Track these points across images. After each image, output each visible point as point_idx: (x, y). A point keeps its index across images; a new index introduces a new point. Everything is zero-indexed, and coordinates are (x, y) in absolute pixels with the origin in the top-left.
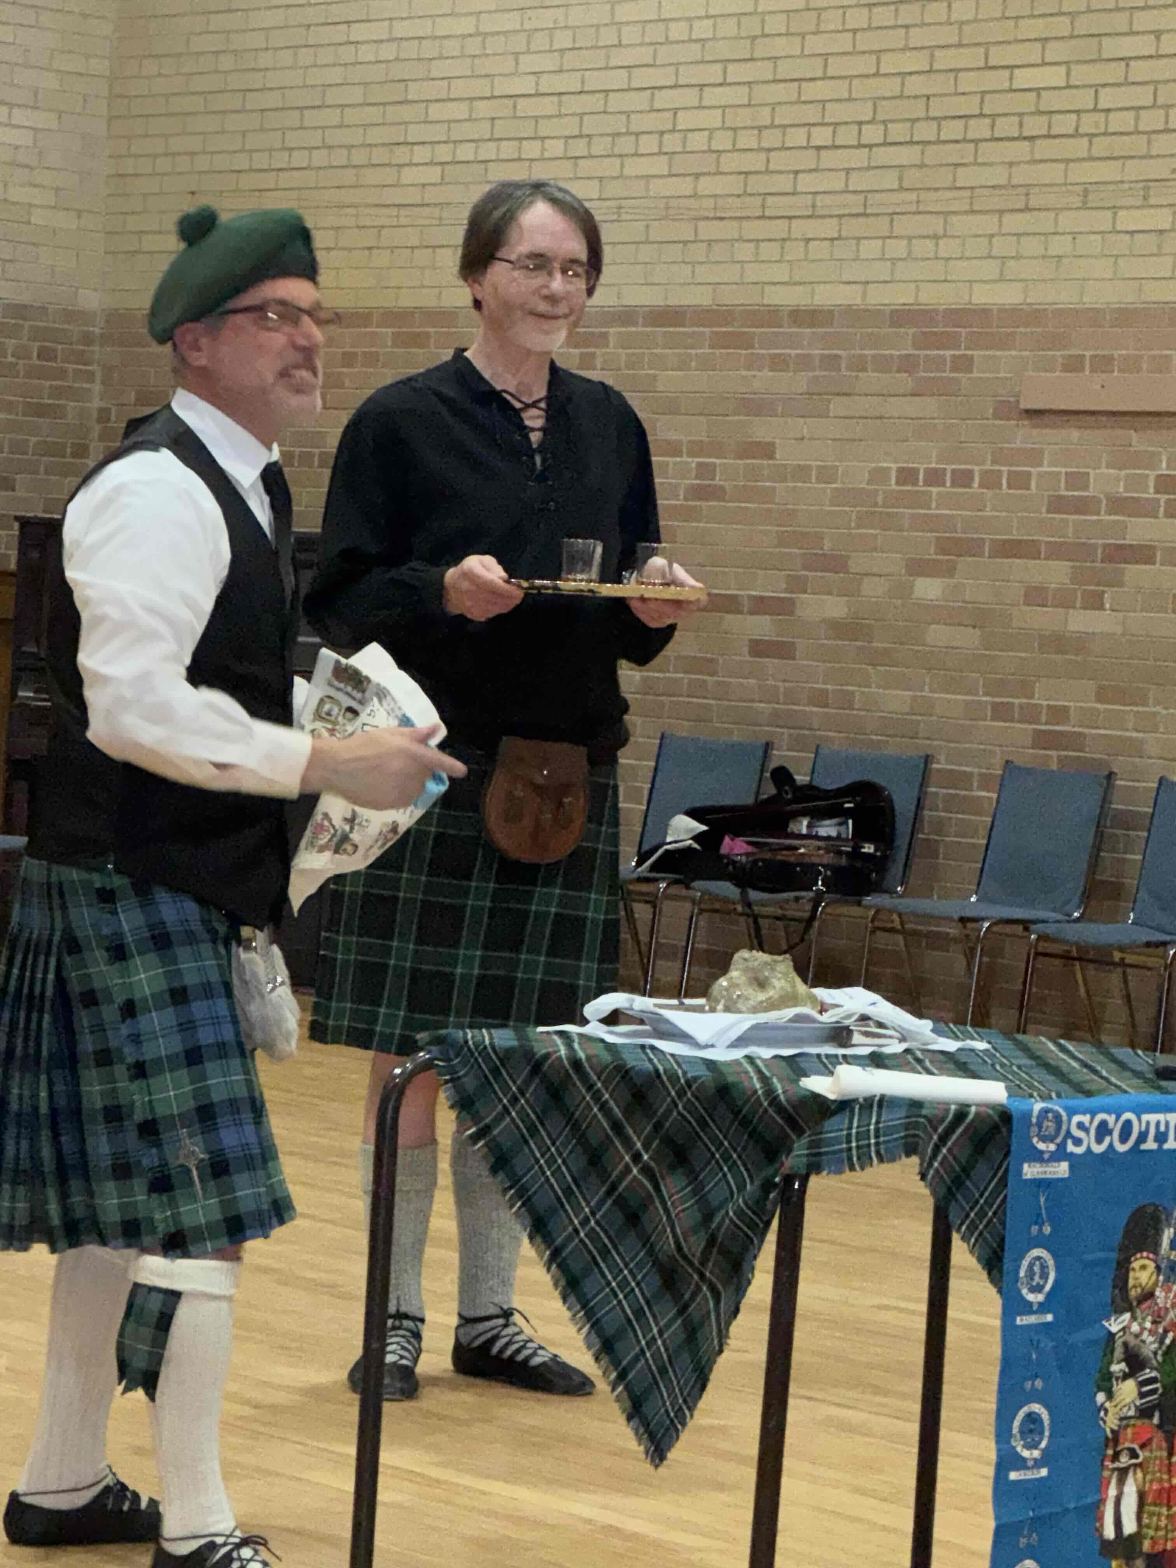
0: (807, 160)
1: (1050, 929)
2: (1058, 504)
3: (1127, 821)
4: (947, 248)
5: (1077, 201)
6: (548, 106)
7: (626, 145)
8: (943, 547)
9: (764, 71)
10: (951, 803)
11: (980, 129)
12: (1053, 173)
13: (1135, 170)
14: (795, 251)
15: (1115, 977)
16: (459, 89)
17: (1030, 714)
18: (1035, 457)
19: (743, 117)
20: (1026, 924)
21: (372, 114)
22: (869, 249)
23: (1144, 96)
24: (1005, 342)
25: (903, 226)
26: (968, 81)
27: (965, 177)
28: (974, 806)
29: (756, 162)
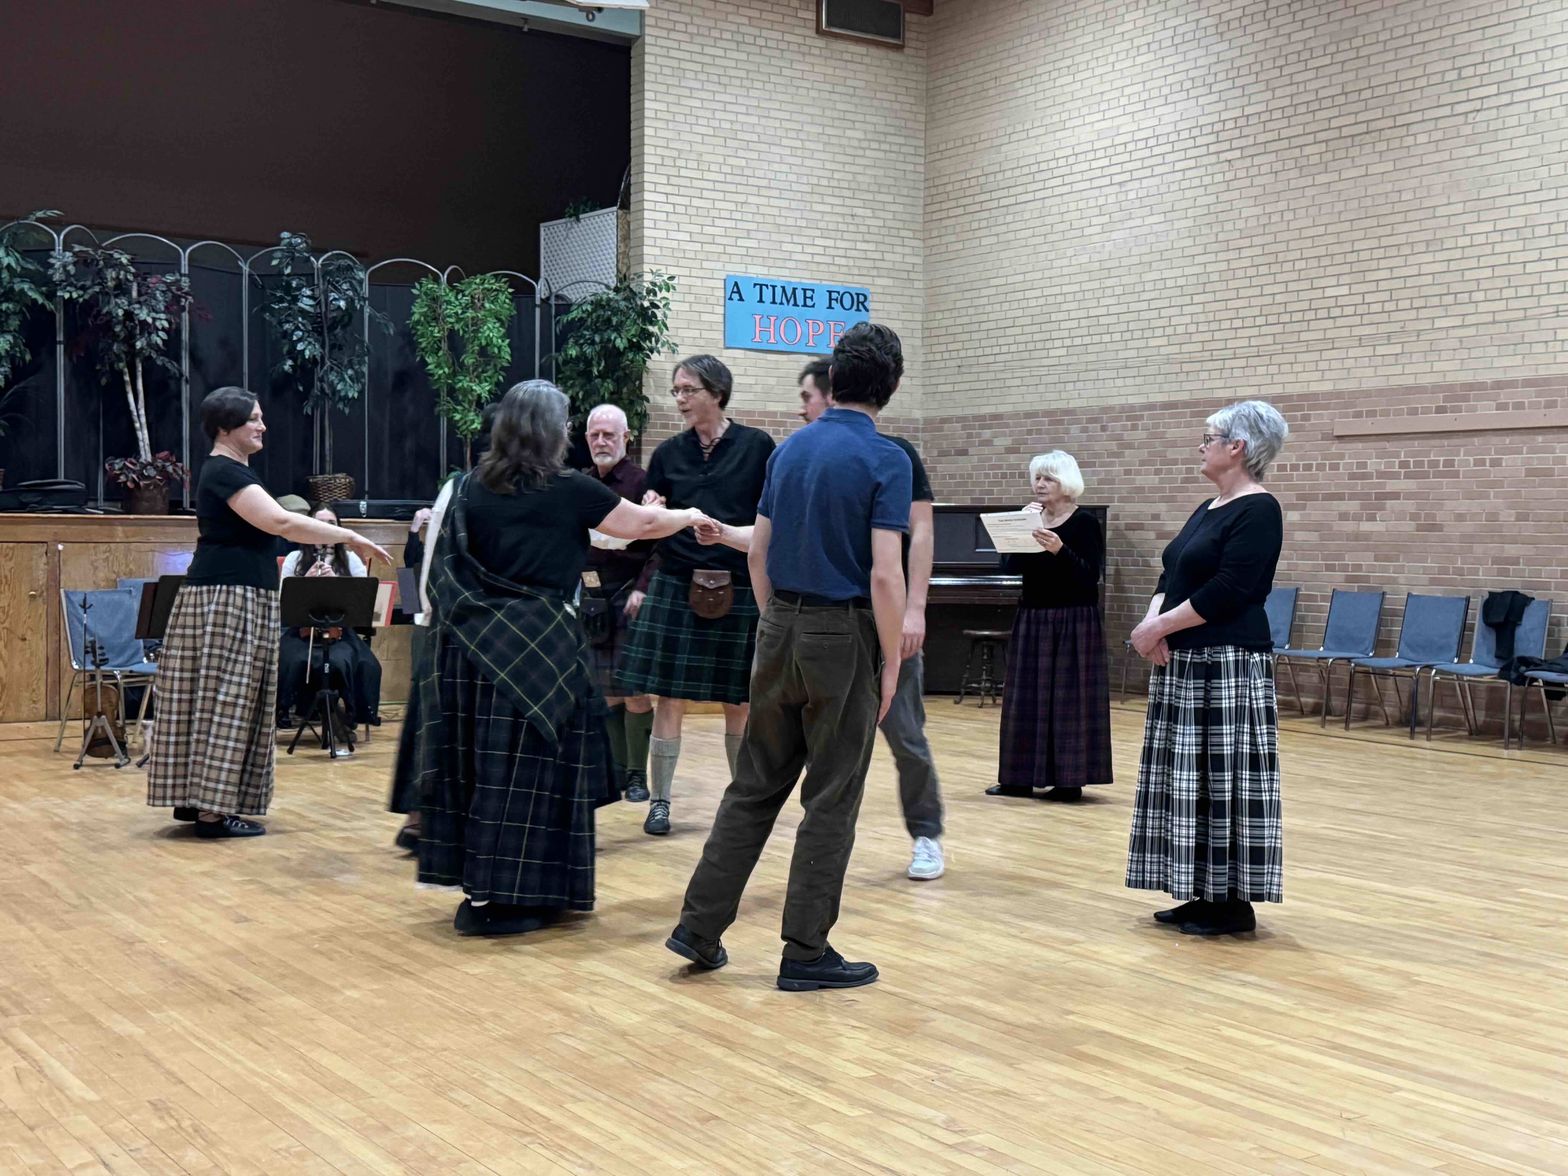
0: (1232, 334)
1: (1361, 661)
2: (1352, 476)
3: (1394, 613)
4: (1298, 368)
5: (1357, 343)
6: (1113, 320)
7: (1148, 334)
8: (1300, 497)
9: (1209, 297)
10: (1308, 609)
11: (1310, 315)
12: (1345, 332)
13: (1383, 328)
14: (1226, 373)
15: (1391, 680)
16: (1073, 315)
17: (1344, 568)
18: (1342, 456)
19: (1202, 318)
20: (1349, 660)
21: (1035, 328)
22: (1261, 370)
23: (1385, 296)
24: (1326, 407)
25: (1276, 359)
26: (1304, 295)
27: (1304, 336)
28: (1319, 609)
29: (1208, 336)
